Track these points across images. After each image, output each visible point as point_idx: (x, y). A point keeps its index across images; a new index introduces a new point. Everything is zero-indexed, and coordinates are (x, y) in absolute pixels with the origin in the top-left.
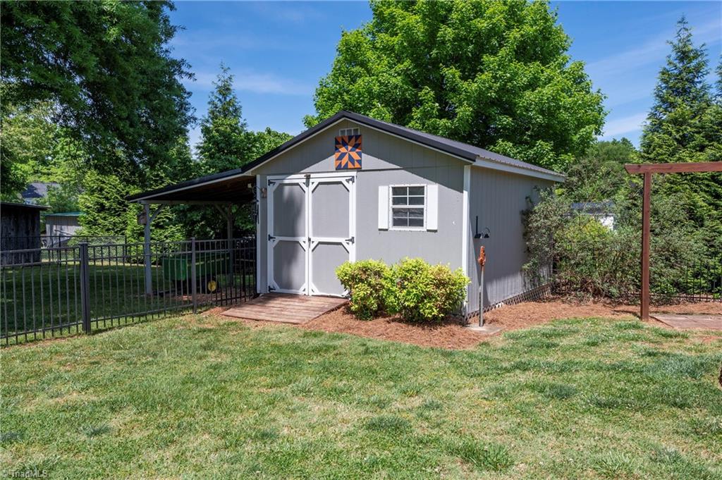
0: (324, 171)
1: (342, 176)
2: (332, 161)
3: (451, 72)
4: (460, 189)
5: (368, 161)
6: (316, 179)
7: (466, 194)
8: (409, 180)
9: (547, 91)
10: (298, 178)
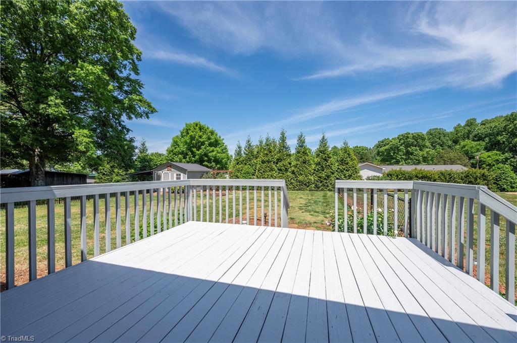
0: (165, 171)
1: (168, 172)
2: (167, 169)
3: (194, 150)
4: (186, 174)
5: (172, 170)
6: (164, 172)
7: (186, 175)
8: (179, 173)
9: (214, 153)
10: (161, 172)
